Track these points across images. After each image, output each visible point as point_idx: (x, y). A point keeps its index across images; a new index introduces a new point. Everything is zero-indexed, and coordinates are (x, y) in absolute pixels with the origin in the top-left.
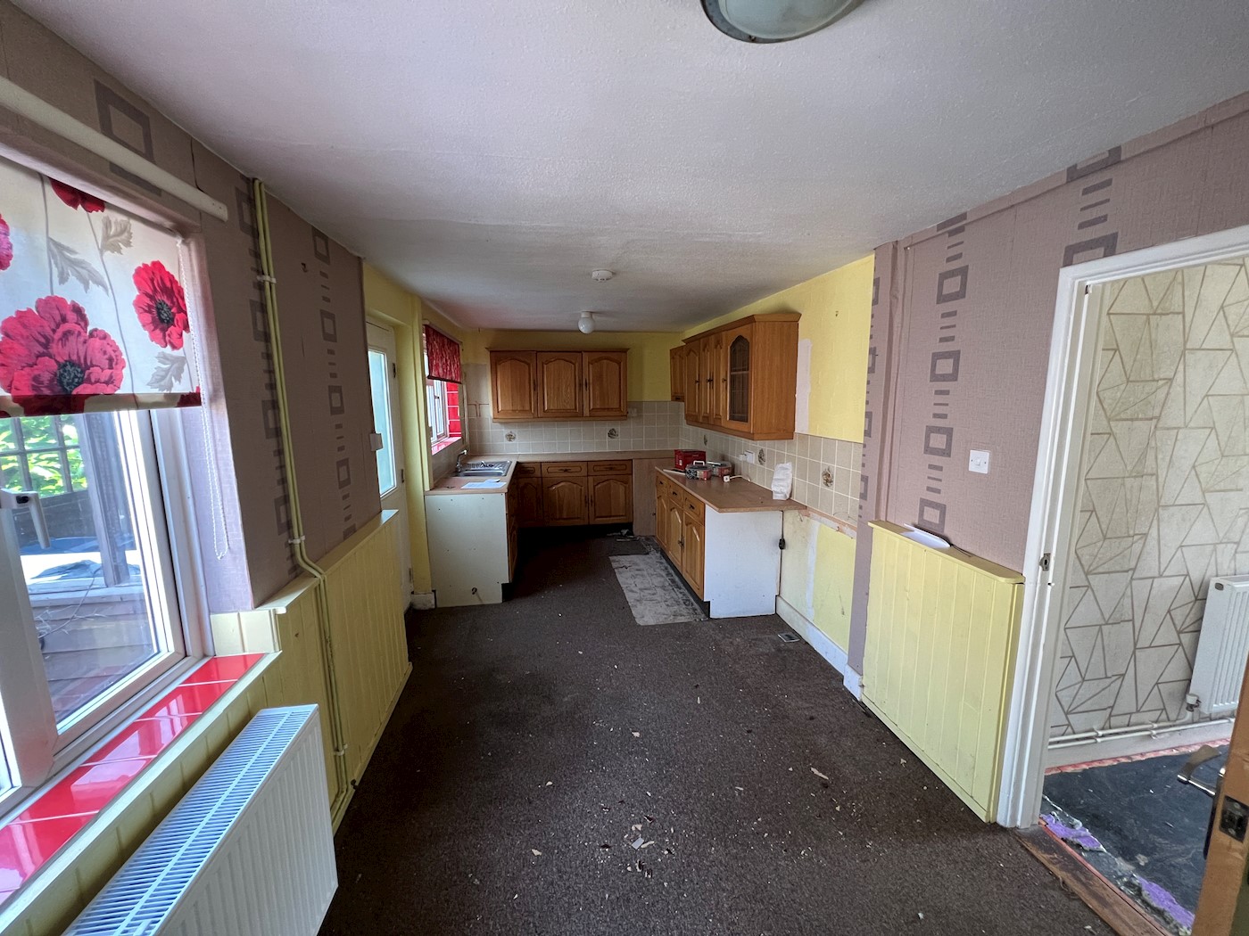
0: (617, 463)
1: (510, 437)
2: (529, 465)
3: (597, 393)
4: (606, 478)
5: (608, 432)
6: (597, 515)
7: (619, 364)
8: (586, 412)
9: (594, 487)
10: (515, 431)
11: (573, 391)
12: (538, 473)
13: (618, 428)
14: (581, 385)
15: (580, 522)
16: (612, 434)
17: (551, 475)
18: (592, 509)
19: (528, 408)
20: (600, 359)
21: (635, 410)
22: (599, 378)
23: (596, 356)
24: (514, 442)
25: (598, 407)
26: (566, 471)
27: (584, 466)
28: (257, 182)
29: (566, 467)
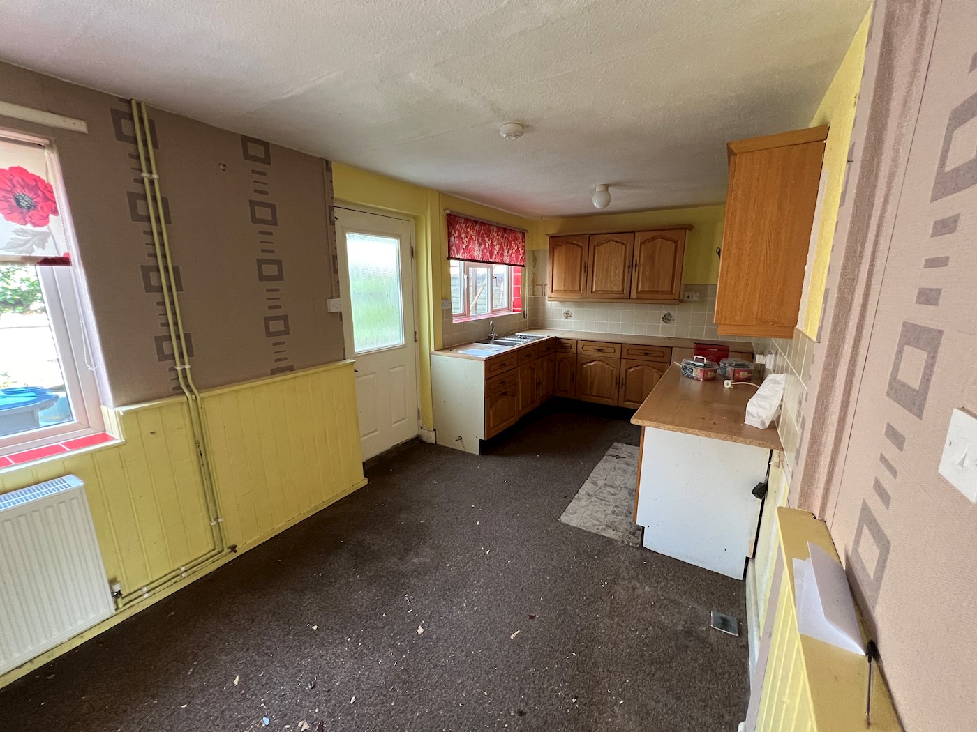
0: (655, 348)
1: (567, 315)
2: (567, 341)
3: (647, 274)
4: (641, 363)
5: (662, 316)
6: (627, 398)
7: (676, 242)
8: (634, 295)
9: (626, 371)
10: (572, 310)
11: (622, 273)
12: (574, 349)
13: (675, 312)
14: (631, 266)
15: (610, 403)
16: (667, 319)
17: (584, 352)
18: (622, 392)
19: (577, 288)
20: (653, 239)
21: (698, 294)
22: (651, 258)
23: (649, 235)
24: (570, 320)
25: (647, 289)
26: (599, 350)
27: (618, 348)
28: (134, 103)
29: (600, 346)
